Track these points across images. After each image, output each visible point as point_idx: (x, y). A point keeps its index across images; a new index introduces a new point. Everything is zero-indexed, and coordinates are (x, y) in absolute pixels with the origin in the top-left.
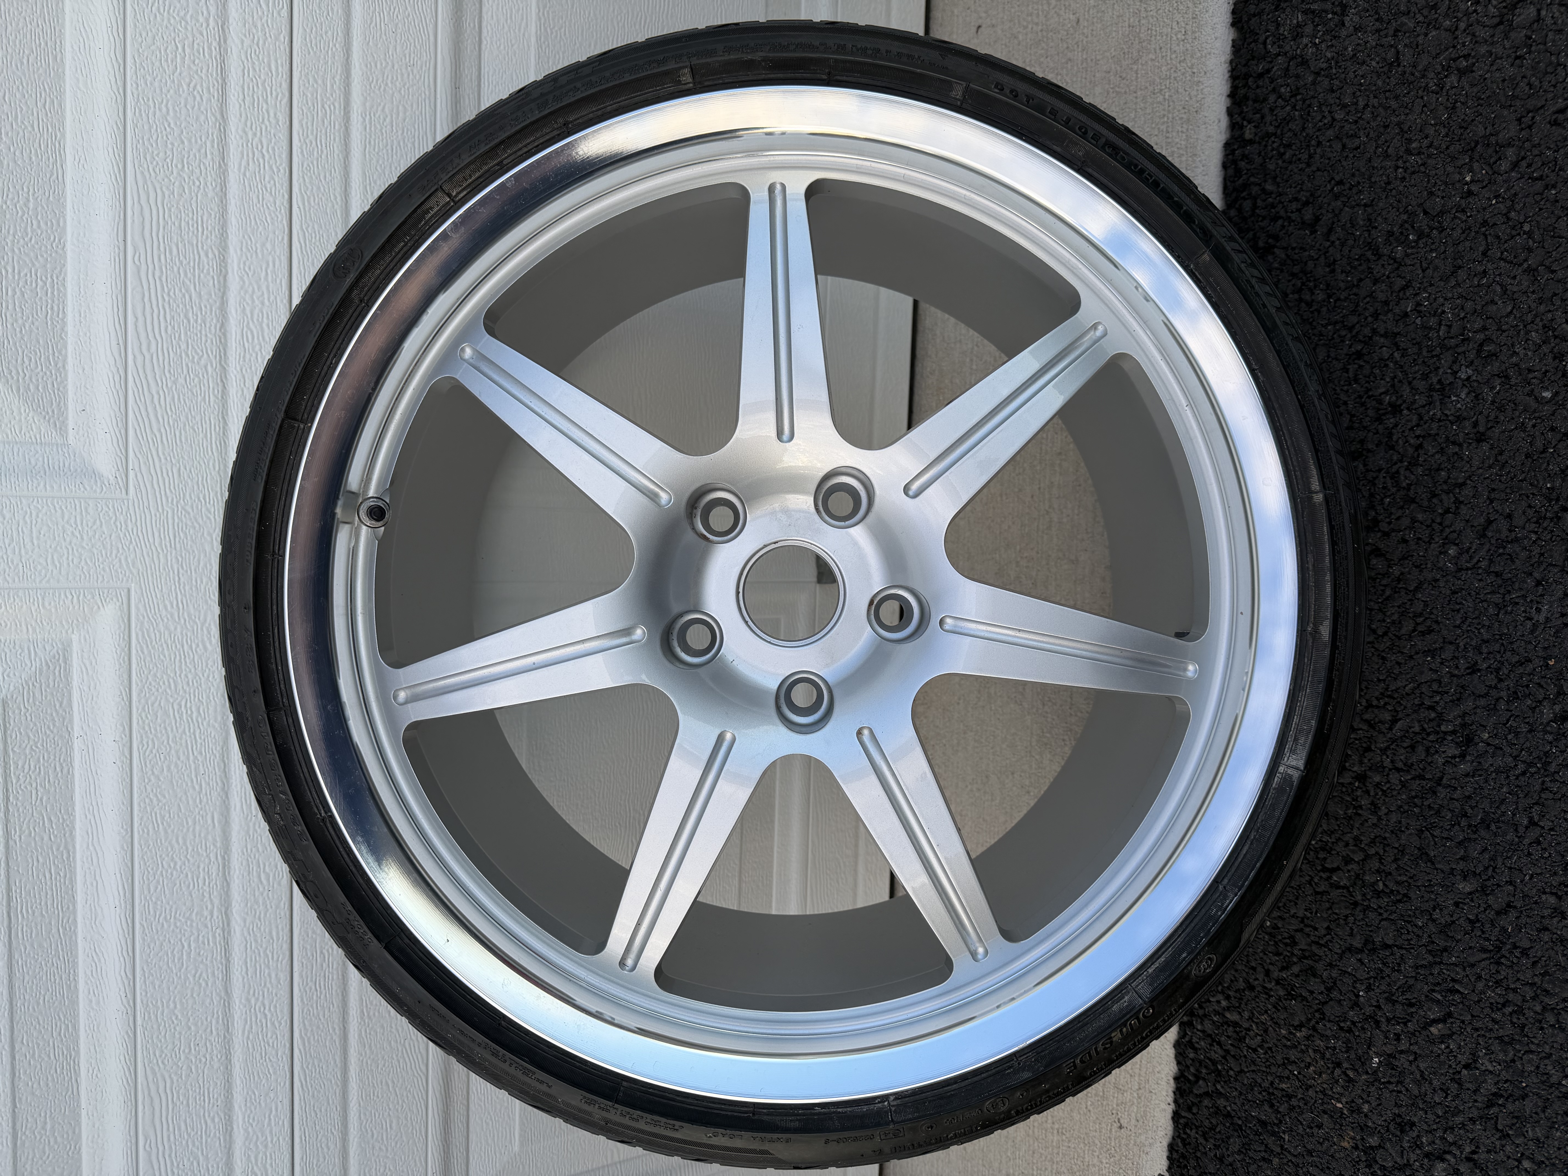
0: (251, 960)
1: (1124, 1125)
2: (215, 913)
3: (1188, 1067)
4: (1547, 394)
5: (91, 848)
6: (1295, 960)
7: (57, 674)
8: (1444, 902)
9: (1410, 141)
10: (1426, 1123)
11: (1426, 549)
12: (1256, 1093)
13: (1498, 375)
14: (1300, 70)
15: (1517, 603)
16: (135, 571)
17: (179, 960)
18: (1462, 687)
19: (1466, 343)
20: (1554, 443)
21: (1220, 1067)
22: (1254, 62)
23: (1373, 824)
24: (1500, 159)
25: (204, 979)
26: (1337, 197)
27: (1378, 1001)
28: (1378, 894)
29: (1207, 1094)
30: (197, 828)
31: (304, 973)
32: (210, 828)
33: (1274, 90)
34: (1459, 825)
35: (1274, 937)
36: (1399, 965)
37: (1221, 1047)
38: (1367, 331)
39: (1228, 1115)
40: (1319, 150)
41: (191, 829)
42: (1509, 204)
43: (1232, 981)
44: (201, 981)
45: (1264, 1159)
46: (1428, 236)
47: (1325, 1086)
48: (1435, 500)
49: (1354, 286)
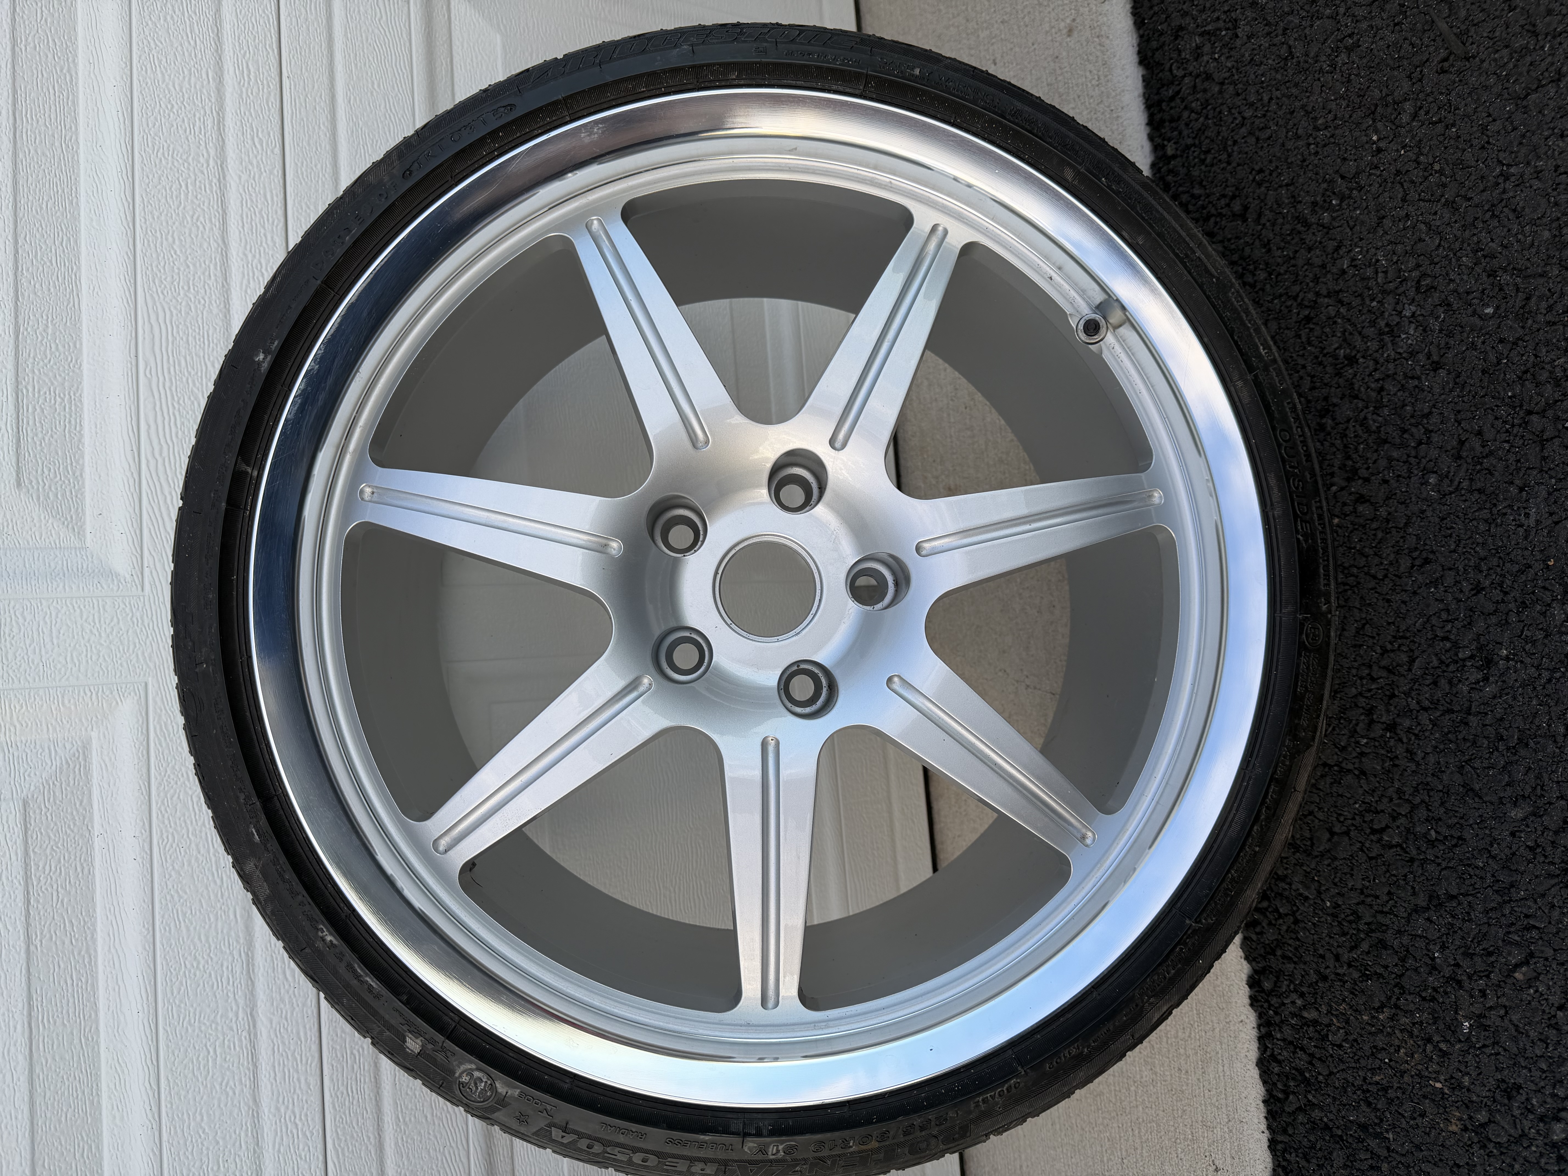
0: (279, 1064)
1: (1220, 1166)
2: (241, 1015)
3: (1275, 1084)
4: (1489, 310)
5: (113, 950)
6: (1362, 936)
7: (77, 772)
8: (1500, 835)
9: (1315, 119)
10: (1532, 1082)
11: (1407, 485)
12: (1350, 1094)
13: (1440, 305)
14: (1206, 84)
15: (1505, 514)
16: (151, 665)
17: (204, 1068)
18: (1471, 610)
19: (1404, 283)
20: (1505, 353)
21: (1307, 1075)
22: (1165, 88)
23: (1413, 772)
24: (1400, 114)
25: (231, 1088)
26: (1259, 185)
27: (1455, 959)
28: (1432, 844)
29: (1299, 1109)
30: (220, 924)
31: (335, 1077)
32: (232, 925)
33: (1186, 108)
34: (1497, 750)
35: (1337, 917)
36: (1468, 913)
37: (1305, 1052)
38: (1311, 296)
39: (1327, 1127)
40: (1236, 148)
41: (213, 926)
42: (1416, 150)
43: (1303, 976)
44: (228, 1089)
45: (1372, 1167)
46: (1350, 197)
47: (1420, 1067)
48: (1405, 436)
49: (1291, 258)
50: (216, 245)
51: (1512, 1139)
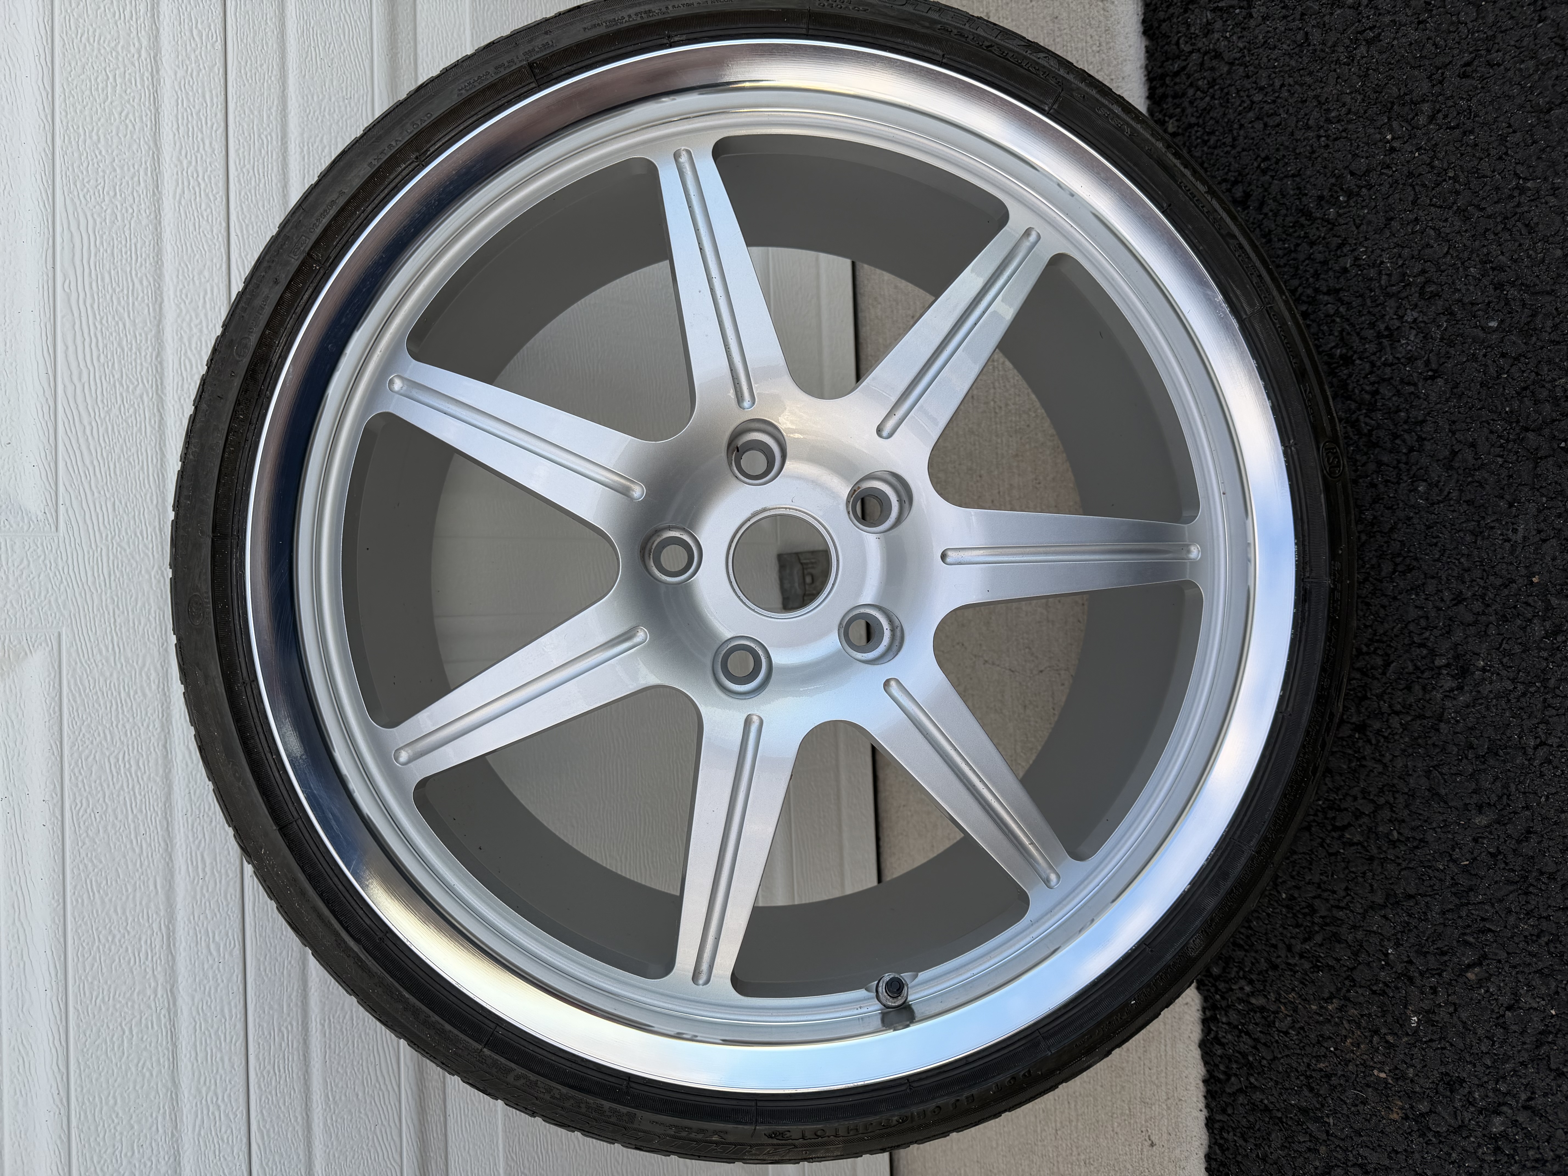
0: (201, 1043)
1: (1156, 1141)
2: (160, 993)
3: (1216, 1066)
4: (1493, 324)
5: (18, 924)
6: (1317, 928)
8: (1463, 840)
9: (1328, 110)
10: (1476, 1076)
11: (1396, 490)
12: (1293, 1079)
13: (1443, 314)
14: (1215, 63)
15: (1492, 528)
16: (66, 613)
17: (119, 1048)
18: (1450, 619)
19: (1408, 288)
20: (1507, 367)
21: (1251, 1059)
22: (1170, 62)
23: (1380, 773)
24: (1417, 115)
25: (148, 1069)
26: (1264, 172)
27: (1408, 956)
28: (1393, 844)
29: (1240, 1090)
30: (138, 895)
31: (261, 1055)
32: (152, 896)
33: (1191, 85)
34: (1467, 758)
35: (1292, 909)
36: (1425, 913)
37: (1250, 1037)
38: (1309, 291)
39: (1267, 1109)
40: (1242, 132)
41: (131, 897)
42: (1431, 154)
43: (1253, 964)
44: (145, 1070)
45: (1309, 1150)
46: (1358, 194)
47: (1365, 1057)
48: (1398, 441)
49: (1291, 251)
50: (147, 148)
51: (1451, 1129)
